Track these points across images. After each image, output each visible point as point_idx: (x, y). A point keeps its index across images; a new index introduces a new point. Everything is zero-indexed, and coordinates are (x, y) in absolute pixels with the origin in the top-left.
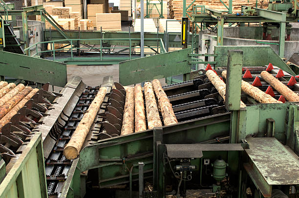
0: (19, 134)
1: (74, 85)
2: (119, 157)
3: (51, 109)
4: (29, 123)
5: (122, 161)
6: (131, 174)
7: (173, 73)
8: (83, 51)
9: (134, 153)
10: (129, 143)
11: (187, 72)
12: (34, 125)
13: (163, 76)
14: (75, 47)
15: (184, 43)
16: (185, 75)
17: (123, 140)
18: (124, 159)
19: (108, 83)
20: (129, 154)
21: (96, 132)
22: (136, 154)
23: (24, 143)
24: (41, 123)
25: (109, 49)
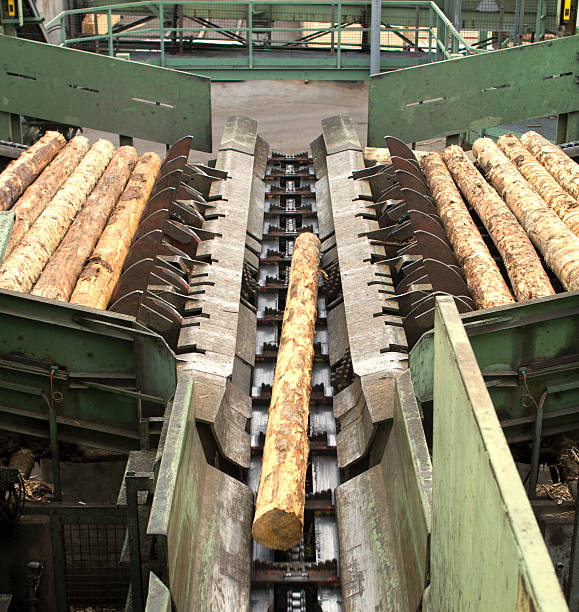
0: (163, 294)
1: (244, 144)
2: (508, 366)
3: (215, 217)
4: (177, 259)
5: (516, 378)
6: (540, 416)
7: (529, 112)
8: (191, 38)
9: (551, 353)
10: (541, 324)
11: (570, 110)
12: (190, 265)
13: (499, 119)
14: (167, 24)
15: (566, 18)
16: (564, 118)
17: (522, 314)
18: (523, 370)
19: (344, 138)
20: (536, 356)
21: (386, 288)
22: (556, 357)
23: (185, 321)
24: (208, 259)
25: (269, 33)
